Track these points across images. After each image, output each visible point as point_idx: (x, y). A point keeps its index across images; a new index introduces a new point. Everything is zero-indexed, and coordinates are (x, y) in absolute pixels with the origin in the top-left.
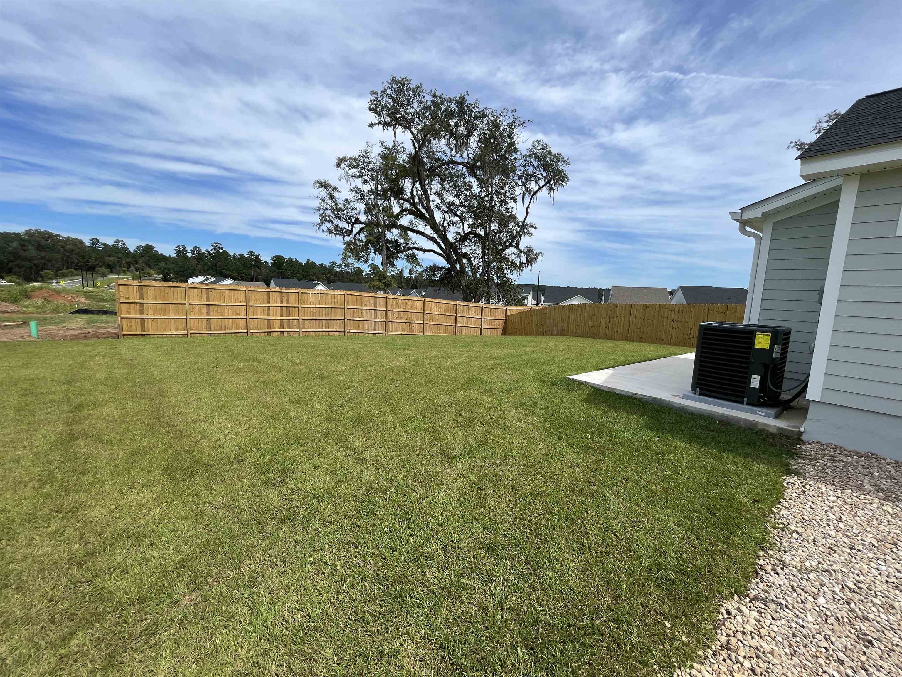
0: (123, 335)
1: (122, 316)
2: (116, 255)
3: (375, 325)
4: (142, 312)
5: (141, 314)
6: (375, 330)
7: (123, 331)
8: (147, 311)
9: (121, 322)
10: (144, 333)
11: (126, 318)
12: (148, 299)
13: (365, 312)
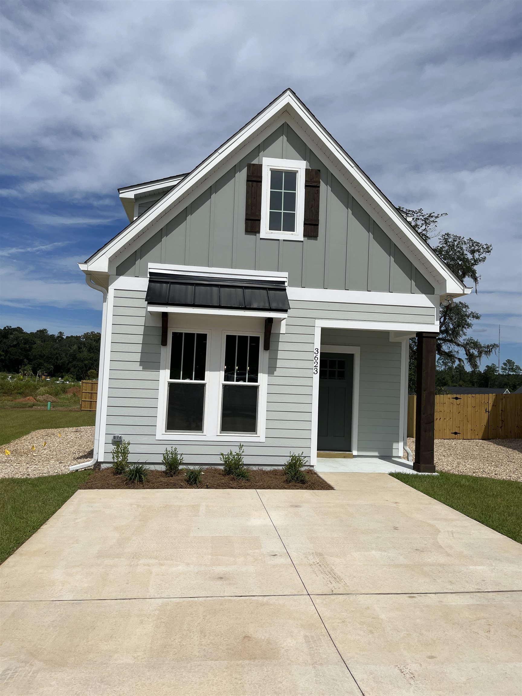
0: (82, 410)
1: (83, 400)
4: (91, 398)
5: (91, 399)
7: (82, 408)
8: (94, 397)
9: (81, 402)
10: (91, 410)
11: (84, 401)
12: (95, 391)
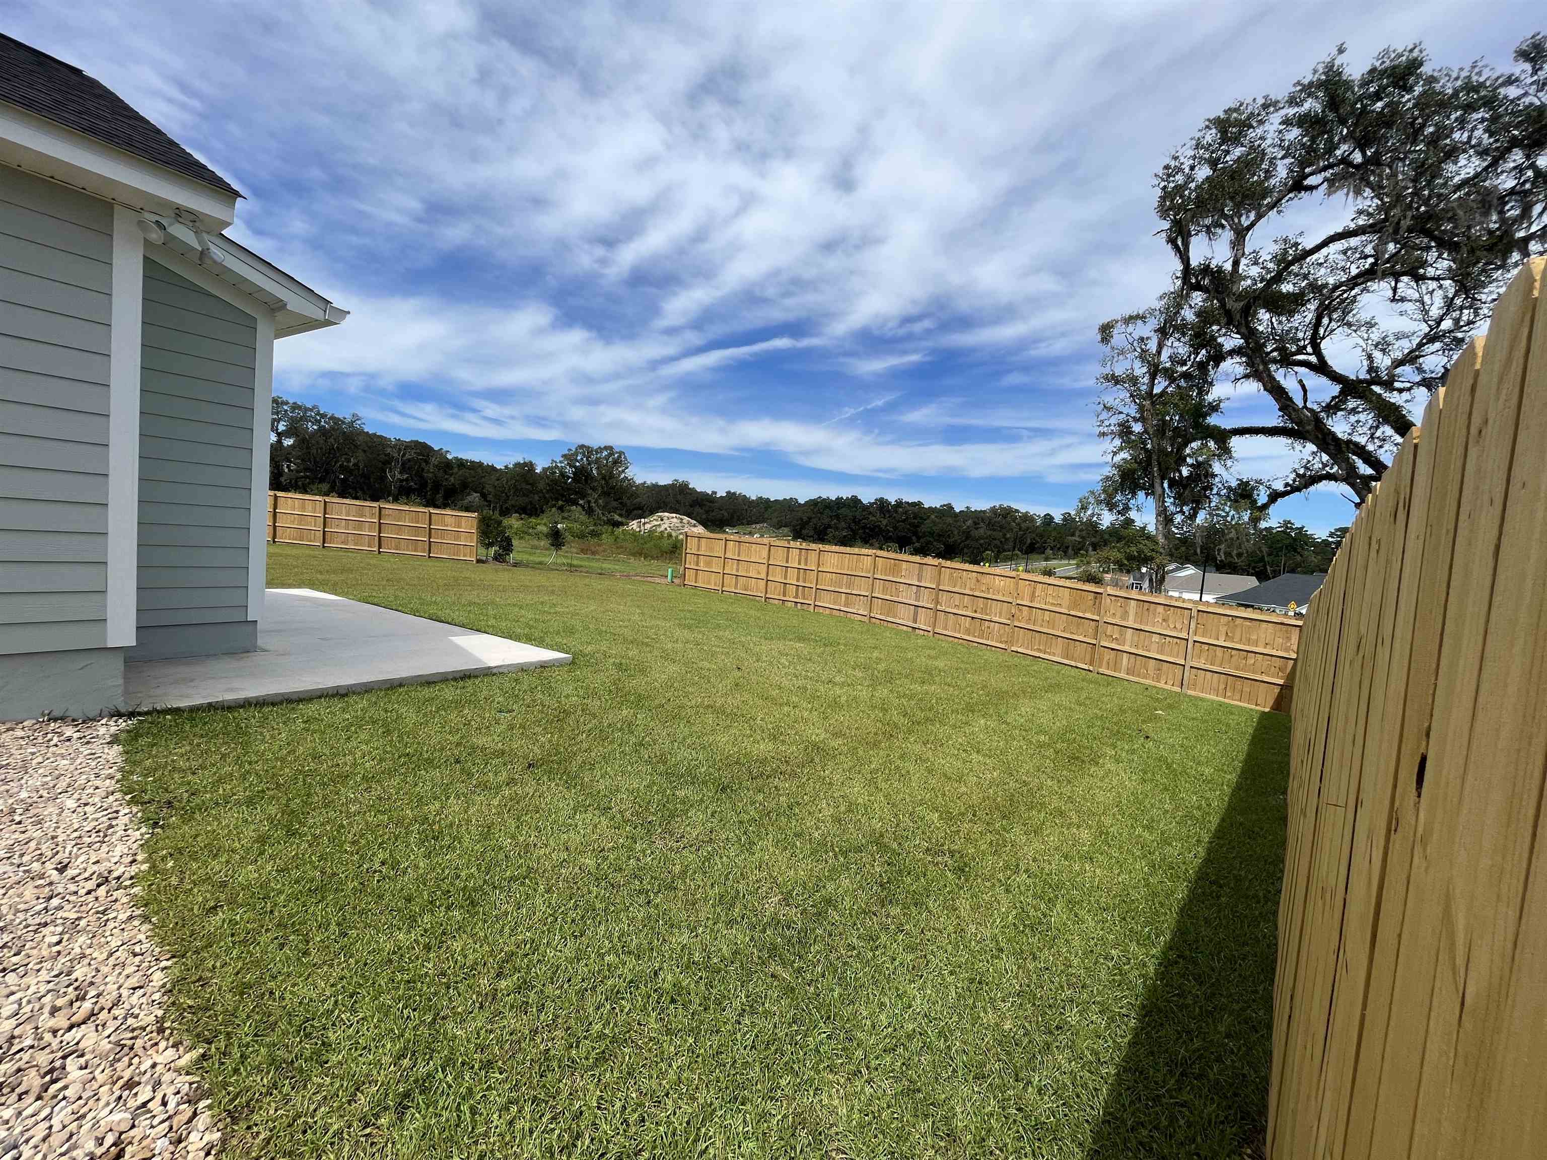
0: (685, 584)
3: (916, 614)
6: (915, 621)
7: (685, 581)
9: (685, 570)
11: (688, 568)
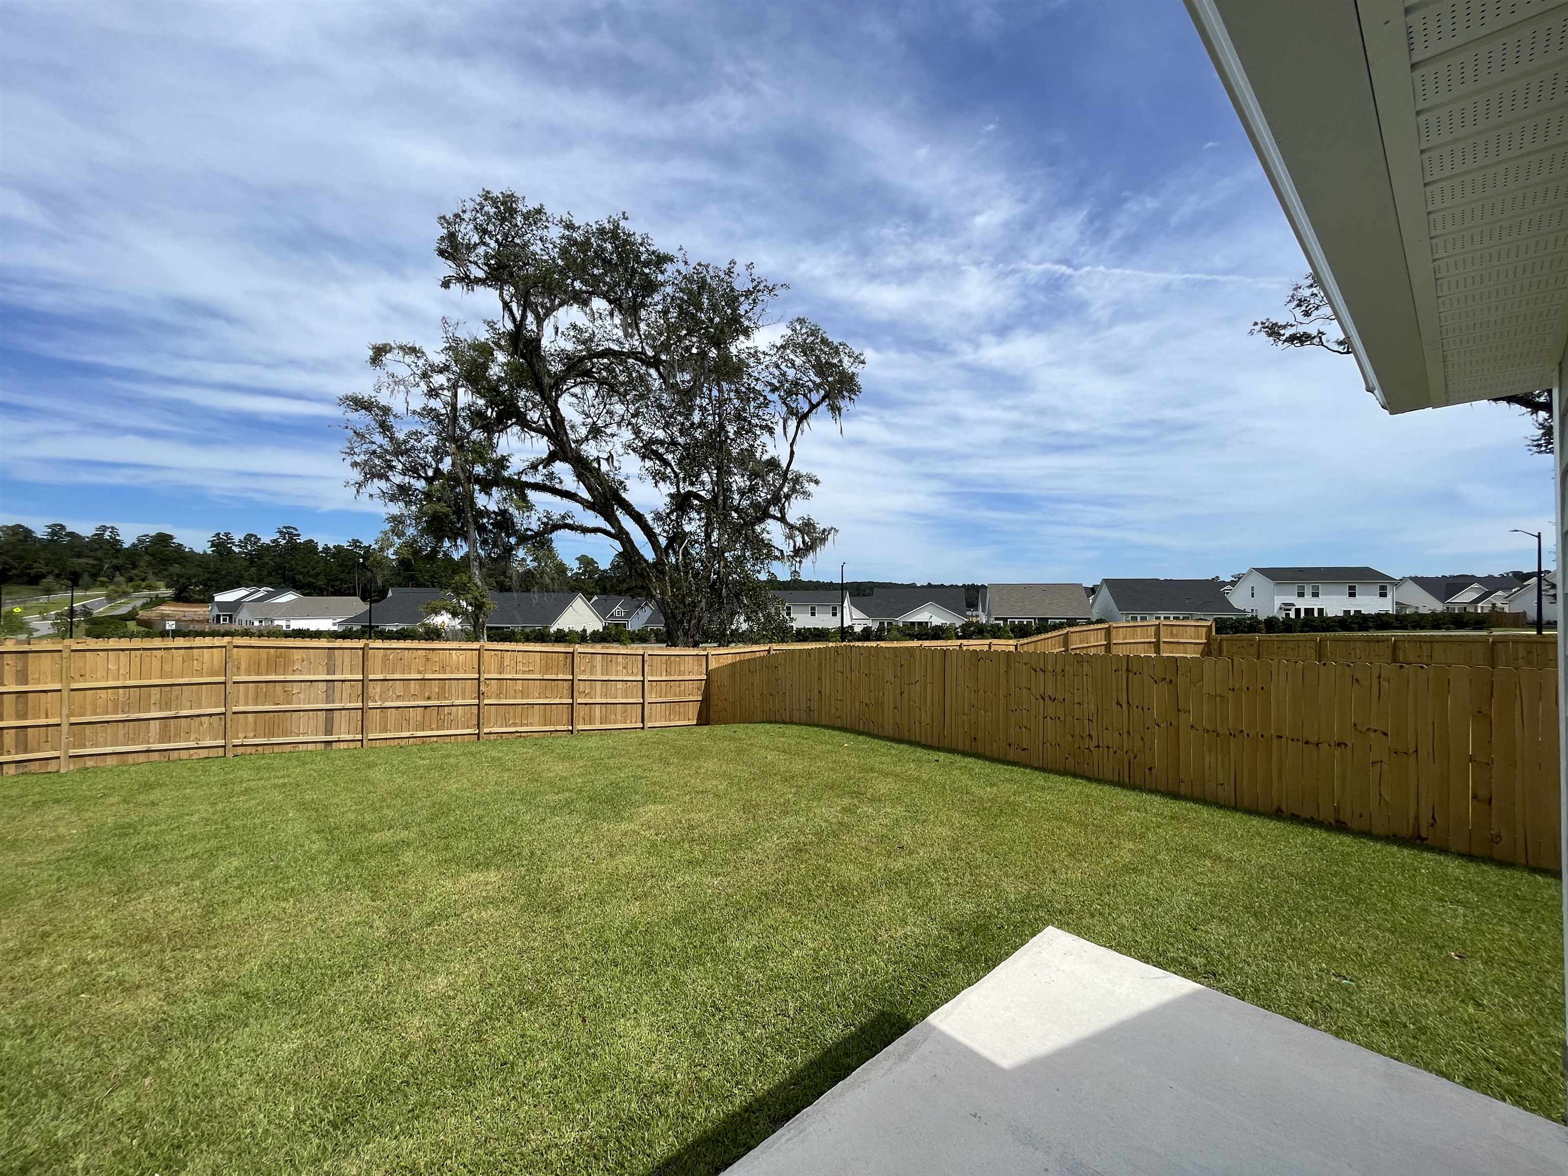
2: (91, 554)
3: (329, 720)
6: (329, 732)
13: (296, 688)
